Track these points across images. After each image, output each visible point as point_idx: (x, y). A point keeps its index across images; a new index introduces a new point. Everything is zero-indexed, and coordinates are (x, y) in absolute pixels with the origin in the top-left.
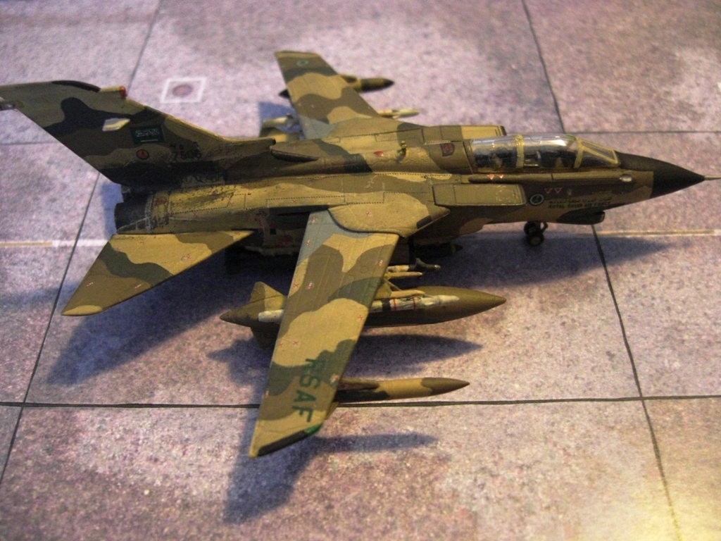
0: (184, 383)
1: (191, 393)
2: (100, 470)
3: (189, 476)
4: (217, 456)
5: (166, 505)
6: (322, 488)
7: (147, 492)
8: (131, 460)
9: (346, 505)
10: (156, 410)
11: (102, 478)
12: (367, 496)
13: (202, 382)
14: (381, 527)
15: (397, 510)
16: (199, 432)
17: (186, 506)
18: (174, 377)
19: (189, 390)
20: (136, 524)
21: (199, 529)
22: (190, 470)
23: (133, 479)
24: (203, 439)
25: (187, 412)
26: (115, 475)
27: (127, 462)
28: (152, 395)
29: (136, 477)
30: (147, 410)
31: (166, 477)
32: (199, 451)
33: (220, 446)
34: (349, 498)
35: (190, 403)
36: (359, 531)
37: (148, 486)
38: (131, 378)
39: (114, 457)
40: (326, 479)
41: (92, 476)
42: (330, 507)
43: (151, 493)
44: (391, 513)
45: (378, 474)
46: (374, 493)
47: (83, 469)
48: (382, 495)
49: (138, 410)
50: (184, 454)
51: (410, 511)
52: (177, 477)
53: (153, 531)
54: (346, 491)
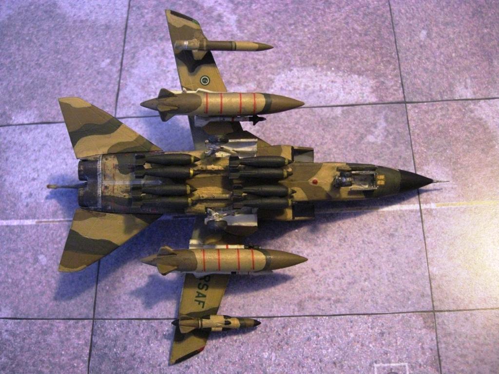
0: (328, 118)
1: (324, 113)
2: (356, 76)
3: (316, 76)
4: (305, 85)
5: (323, 64)
6: (259, 75)
7: (333, 69)
8: (344, 81)
9: (249, 69)
10: (339, 104)
11: (355, 73)
12: (240, 72)
13: (319, 119)
14: (235, 61)
15: (228, 68)
16: (315, 95)
17: (315, 65)
18: (334, 121)
19: (325, 115)
20: (334, 57)
21: (307, 57)
22: (316, 79)
23: (341, 74)
24: (313, 92)
25: (323, 104)
26: (349, 75)
27: (345, 80)
28: (343, 111)
29: (339, 74)
30: (343, 104)
31: (326, 75)
32: (314, 86)
33: (305, 90)
34: (247, 71)
35: (323, 108)
36: (244, 60)
37: (333, 71)
38: (356, 119)
39: (352, 82)
40: (257, 79)
41: (360, 73)
42: (255, 67)
43: (331, 68)
44: (231, 67)
45: (235, 81)
46: (237, 74)
47: (364, 76)
48: (234, 73)
49: (347, 104)
50: (320, 85)
51: (223, 68)
52: (321, 76)
53: (326, 55)
54: (249, 74)
